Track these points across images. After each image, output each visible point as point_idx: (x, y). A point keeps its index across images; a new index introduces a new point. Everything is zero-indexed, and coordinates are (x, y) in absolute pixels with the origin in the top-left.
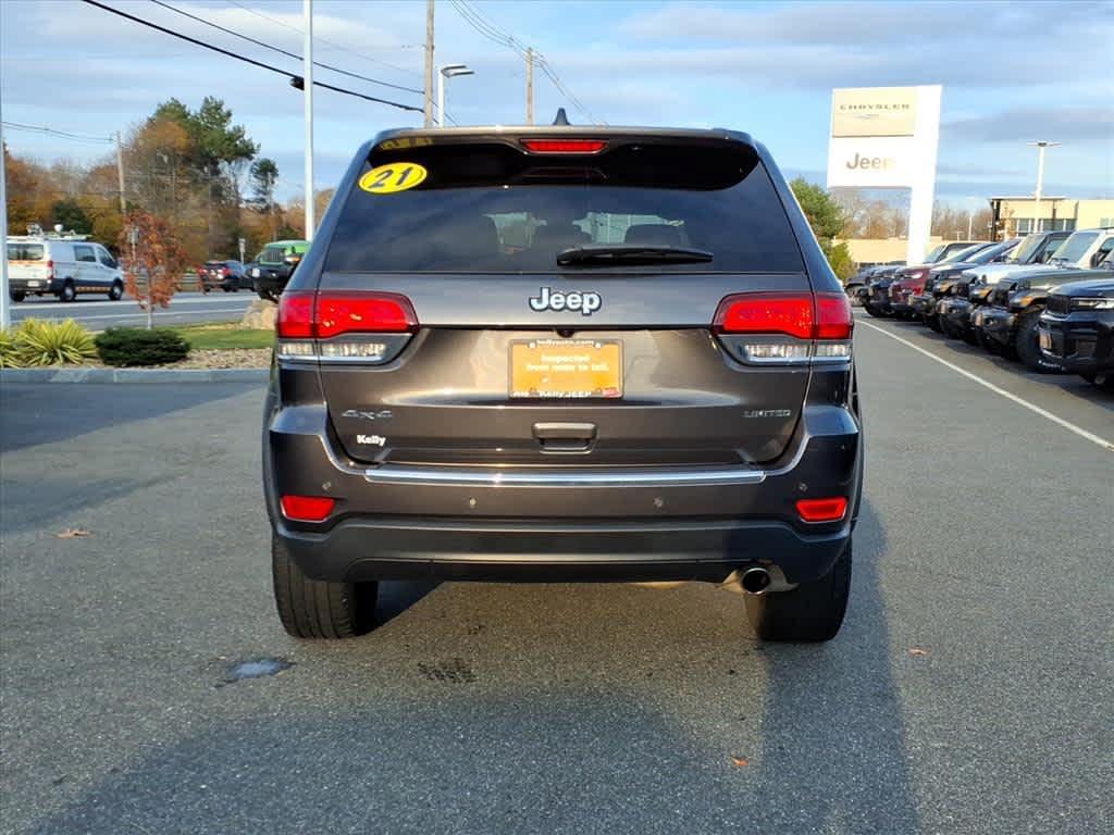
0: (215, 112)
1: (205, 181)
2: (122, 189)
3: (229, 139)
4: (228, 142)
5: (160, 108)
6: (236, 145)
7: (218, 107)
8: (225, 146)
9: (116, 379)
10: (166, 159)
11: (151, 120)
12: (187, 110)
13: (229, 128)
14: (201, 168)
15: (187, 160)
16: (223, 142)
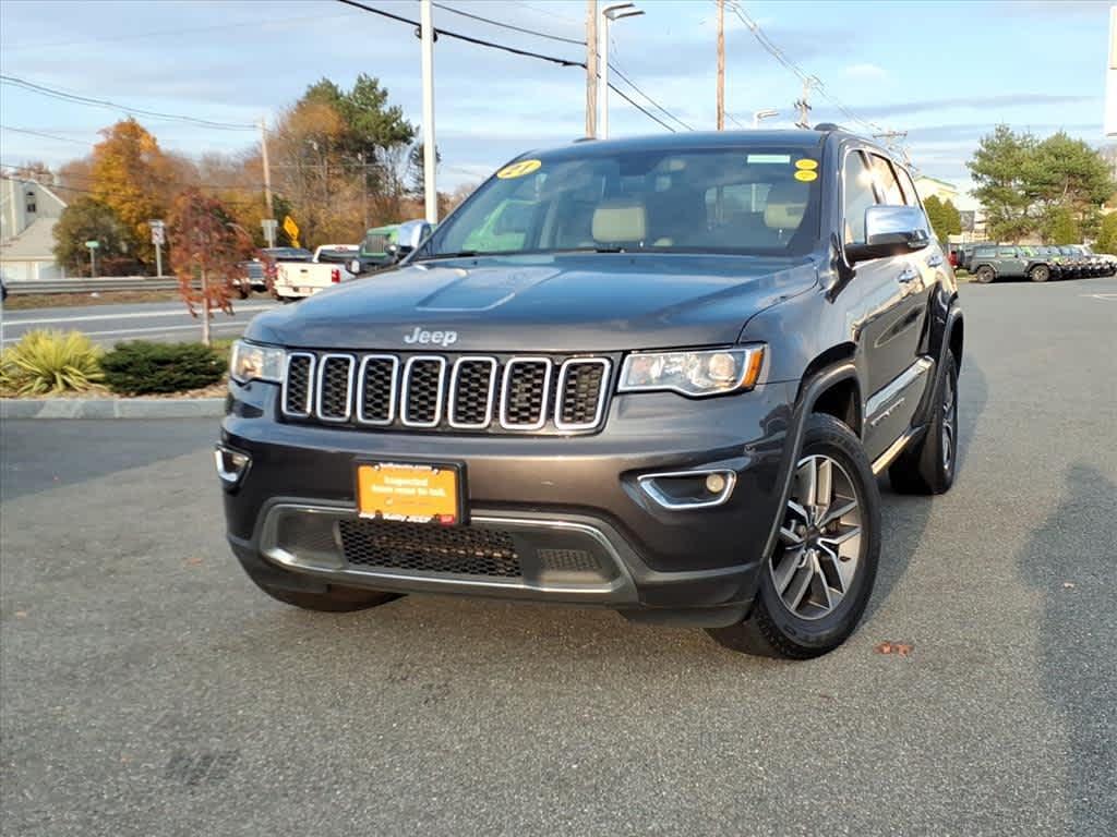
0: (370, 92)
1: (359, 169)
2: (268, 182)
3: (384, 122)
4: (384, 125)
5: (310, 90)
6: (393, 128)
7: (373, 86)
8: (380, 129)
9: (117, 414)
10: (315, 147)
11: (300, 104)
12: (339, 91)
13: (385, 109)
14: (355, 156)
15: (340, 147)
16: (379, 126)
